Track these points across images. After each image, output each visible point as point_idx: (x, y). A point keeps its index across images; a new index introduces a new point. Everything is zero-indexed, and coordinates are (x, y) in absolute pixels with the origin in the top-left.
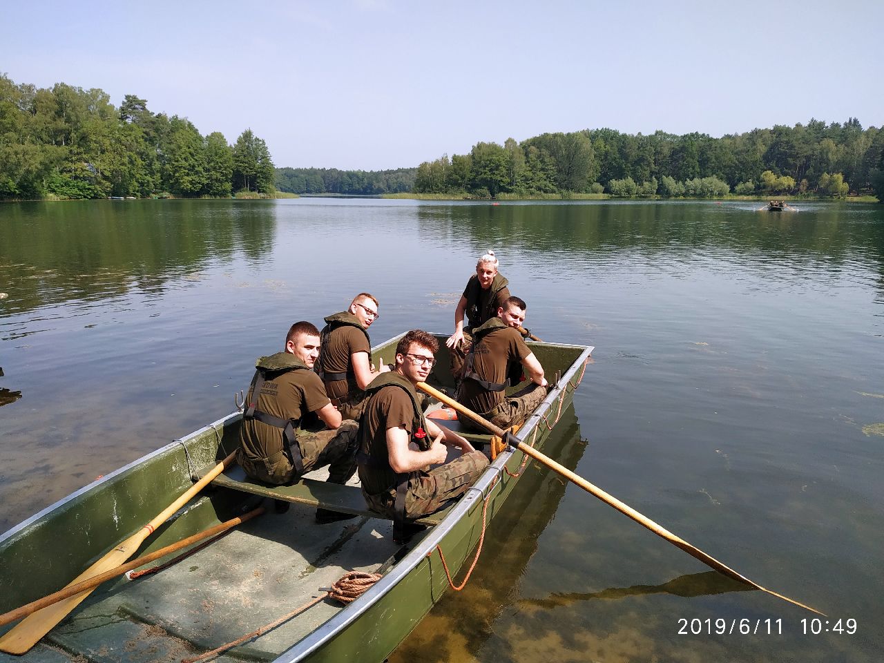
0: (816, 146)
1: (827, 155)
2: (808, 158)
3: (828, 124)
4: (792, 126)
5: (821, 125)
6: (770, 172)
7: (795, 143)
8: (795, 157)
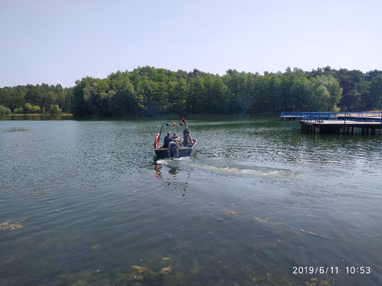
0: (46, 94)
1: (51, 98)
2: (44, 99)
3: (50, 85)
4: (35, 85)
5: (47, 85)
6: (28, 104)
7: (37, 92)
8: (39, 98)
